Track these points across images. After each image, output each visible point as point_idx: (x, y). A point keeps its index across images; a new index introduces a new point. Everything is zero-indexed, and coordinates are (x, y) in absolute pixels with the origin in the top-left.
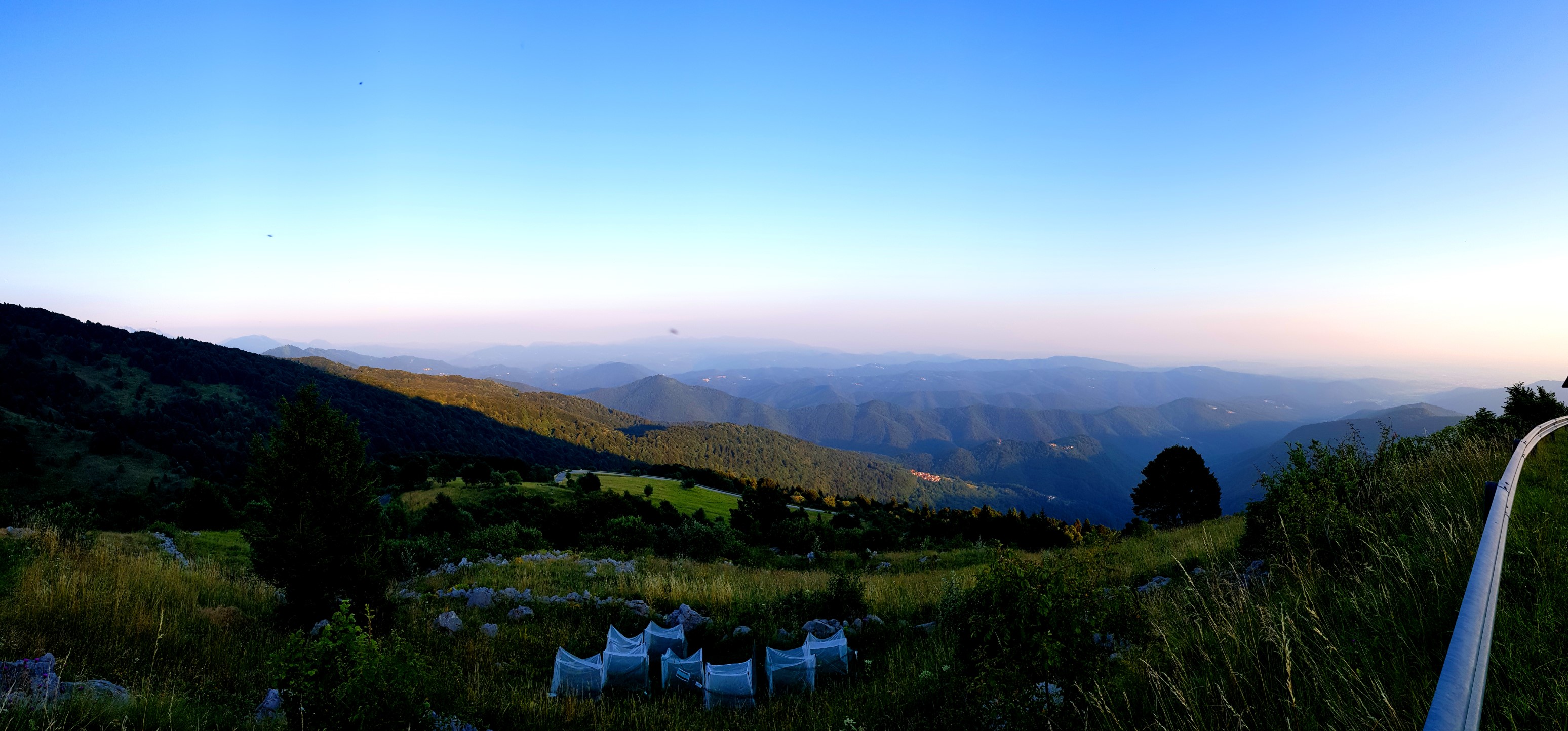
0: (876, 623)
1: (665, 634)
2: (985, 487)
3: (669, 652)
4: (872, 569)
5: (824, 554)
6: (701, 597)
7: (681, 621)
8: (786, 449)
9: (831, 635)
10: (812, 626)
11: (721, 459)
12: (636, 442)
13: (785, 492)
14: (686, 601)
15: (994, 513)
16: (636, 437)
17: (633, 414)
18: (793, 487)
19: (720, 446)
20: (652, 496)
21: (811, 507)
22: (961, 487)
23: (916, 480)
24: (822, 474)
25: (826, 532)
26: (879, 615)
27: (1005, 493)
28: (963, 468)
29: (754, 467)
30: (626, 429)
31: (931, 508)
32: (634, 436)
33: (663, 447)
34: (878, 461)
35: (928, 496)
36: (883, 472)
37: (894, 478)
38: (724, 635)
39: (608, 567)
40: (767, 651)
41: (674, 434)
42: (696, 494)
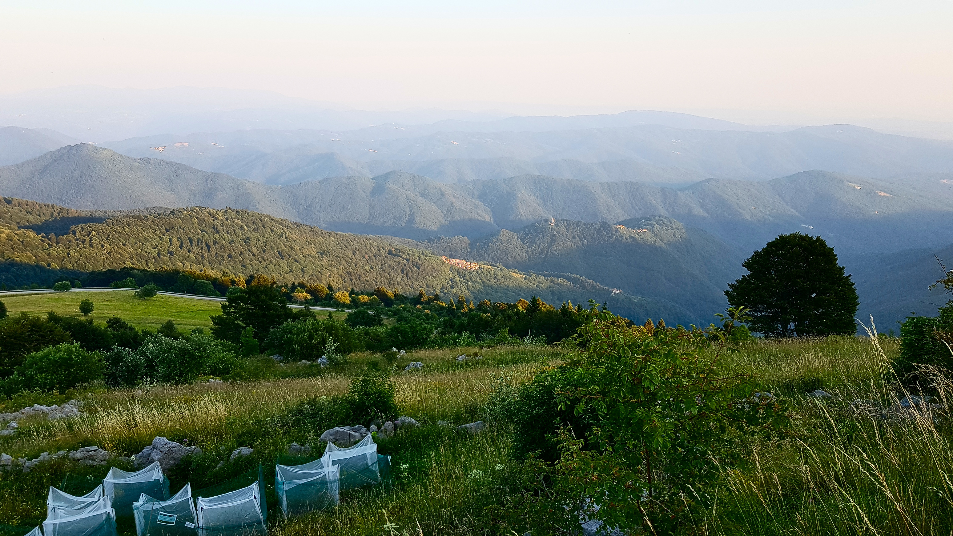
0: (409, 427)
1: (134, 478)
2: (534, 276)
3: (143, 498)
4: (400, 369)
5: (339, 357)
6: (181, 424)
7: (156, 457)
8: (282, 236)
9: (356, 443)
10: (333, 435)
11: (192, 256)
12: (57, 243)
13: (284, 290)
14: (160, 433)
15: (545, 306)
16: (57, 235)
17: (46, 203)
18: (293, 283)
19: (189, 238)
20: (92, 314)
21: (318, 306)
22: (504, 276)
23: (449, 268)
24: (330, 265)
25: (340, 332)
26: (414, 416)
27: (558, 284)
28: (506, 254)
29: (240, 261)
30: (38, 226)
31: (467, 301)
32: (53, 236)
33: (102, 246)
34: (401, 247)
35: (463, 287)
36: (408, 260)
37: (421, 268)
38: (218, 462)
39: (34, 416)
40: (277, 469)
41: (117, 227)
42: (161, 304)
